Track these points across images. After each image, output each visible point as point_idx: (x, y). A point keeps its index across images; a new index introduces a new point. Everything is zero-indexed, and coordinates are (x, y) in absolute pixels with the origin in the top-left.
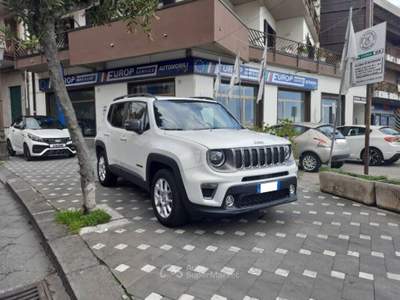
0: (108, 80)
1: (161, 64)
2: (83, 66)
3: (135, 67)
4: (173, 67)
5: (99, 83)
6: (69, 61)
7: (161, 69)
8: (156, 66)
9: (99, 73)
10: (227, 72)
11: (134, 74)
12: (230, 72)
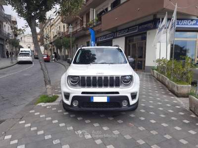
0: (117, 36)
1: (140, 25)
2: (106, 30)
3: (128, 28)
4: (146, 26)
5: (114, 38)
6: (101, 29)
7: (140, 27)
8: (138, 26)
9: (114, 33)
10: (182, 25)
11: (128, 32)
12: (185, 25)
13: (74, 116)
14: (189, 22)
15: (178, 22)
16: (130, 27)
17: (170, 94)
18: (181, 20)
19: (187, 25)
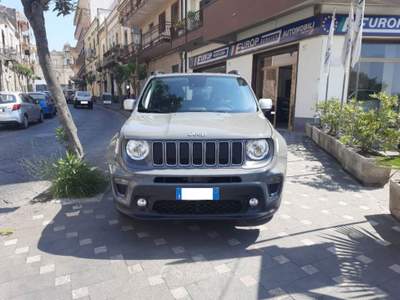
0: (237, 53)
1: (286, 28)
3: (260, 36)
4: (297, 30)
5: (230, 57)
6: (202, 37)
7: (285, 34)
8: (280, 32)
9: (230, 46)
10: (376, 28)
11: (259, 43)
12: (381, 27)
13: (130, 228)
14: (392, 23)
15: (367, 22)
16: (264, 34)
17: (347, 177)
18: (374, 17)
19: (387, 28)
